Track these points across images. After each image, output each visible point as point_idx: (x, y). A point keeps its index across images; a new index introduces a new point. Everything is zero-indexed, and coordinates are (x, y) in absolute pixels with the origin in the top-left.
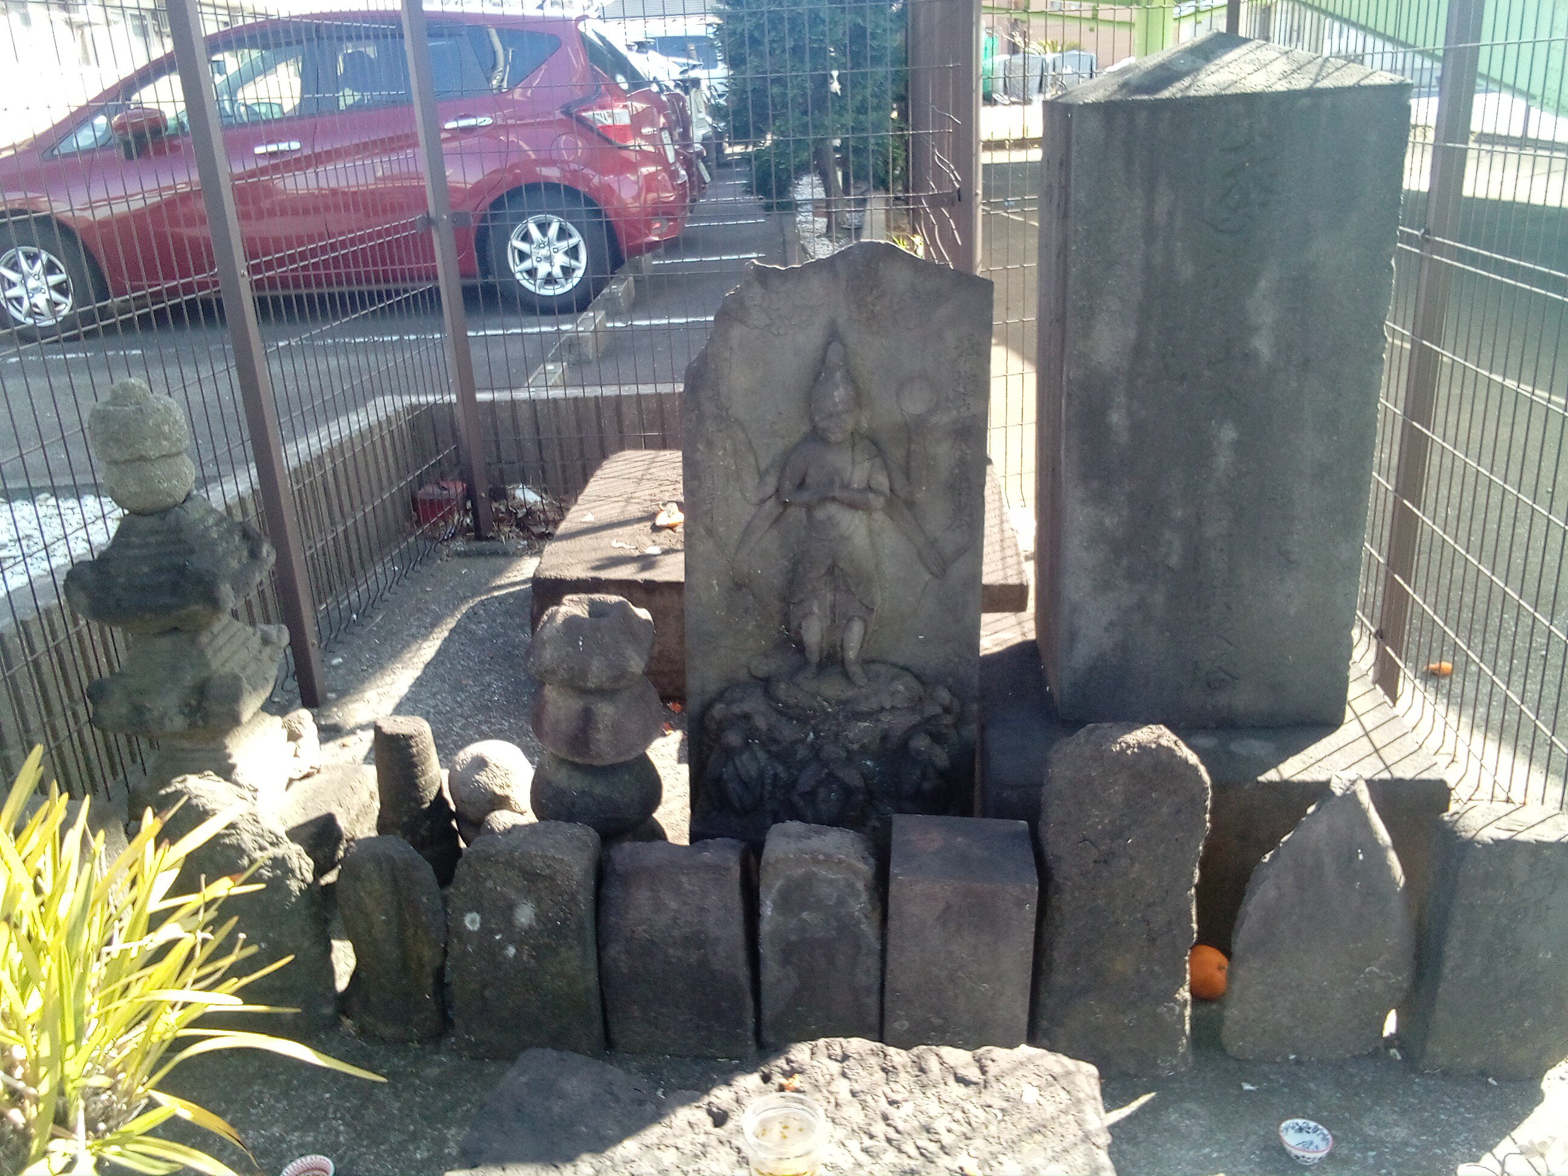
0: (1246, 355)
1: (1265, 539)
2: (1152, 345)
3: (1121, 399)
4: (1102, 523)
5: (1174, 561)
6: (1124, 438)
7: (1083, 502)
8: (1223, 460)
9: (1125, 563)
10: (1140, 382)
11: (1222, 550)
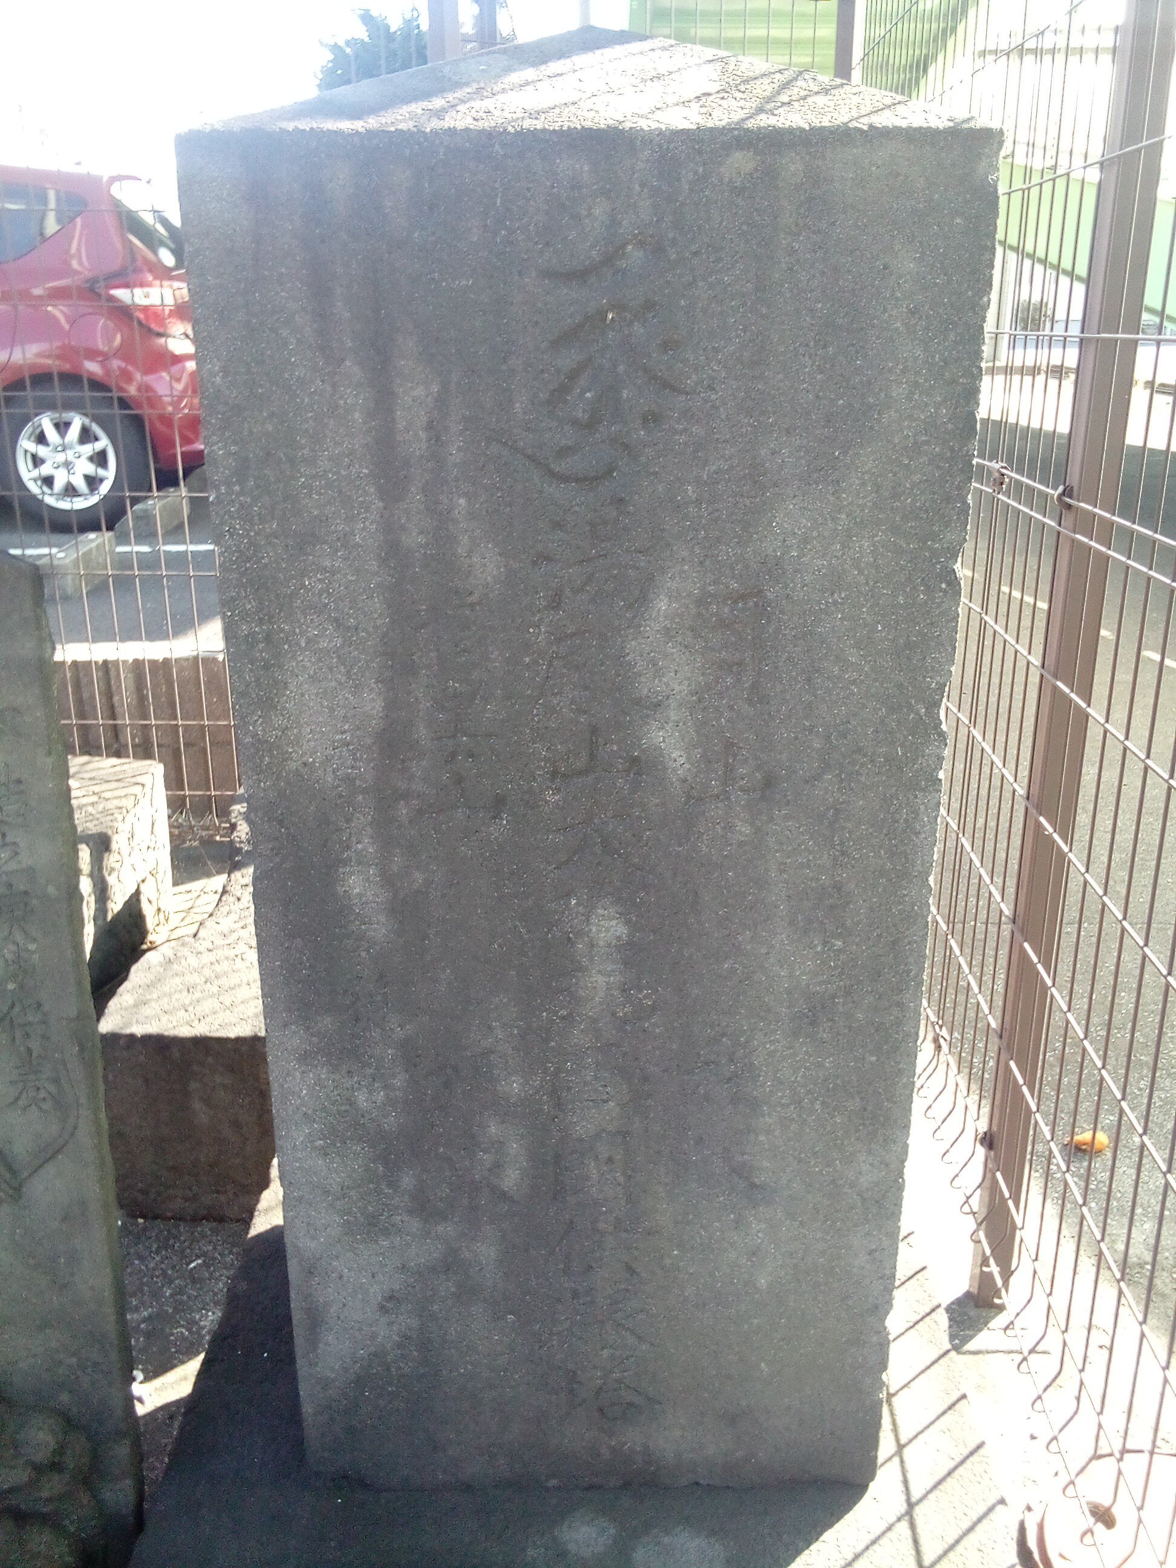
0: (635, 760)
1: (700, 1141)
2: (422, 733)
3: (366, 845)
4: (351, 1102)
5: (511, 1179)
6: (380, 928)
7: (305, 1058)
8: (600, 980)
9: (407, 1181)
10: (403, 811)
11: (610, 1160)
